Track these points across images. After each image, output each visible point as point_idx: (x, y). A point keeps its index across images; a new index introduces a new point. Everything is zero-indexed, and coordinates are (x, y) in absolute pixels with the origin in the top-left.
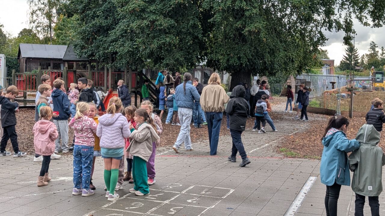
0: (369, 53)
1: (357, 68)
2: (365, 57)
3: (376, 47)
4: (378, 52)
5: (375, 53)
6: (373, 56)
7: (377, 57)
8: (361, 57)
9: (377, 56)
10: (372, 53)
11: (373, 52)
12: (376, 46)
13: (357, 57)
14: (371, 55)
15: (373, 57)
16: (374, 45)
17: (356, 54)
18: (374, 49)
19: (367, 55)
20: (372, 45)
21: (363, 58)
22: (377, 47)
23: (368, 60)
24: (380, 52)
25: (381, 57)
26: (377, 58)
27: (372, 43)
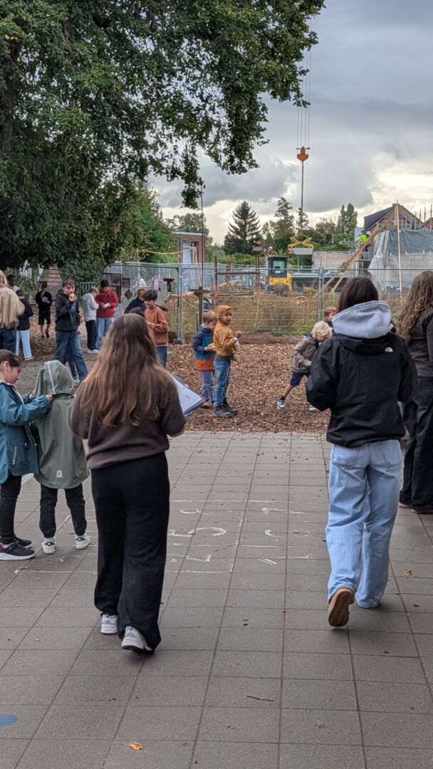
0: (276, 220)
1: (255, 249)
2: (270, 227)
3: (288, 208)
4: (292, 217)
5: (287, 221)
6: (284, 226)
7: (291, 227)
8: (262, 226)
9: (292, 225)
10: (282, 221)
11: (283, 218)
12: (289, 206)
13: (255, 229)
14: (280, 223)
15: (283, 229)
16: (286, 205)
17: (254, 223)
18: (285, 213)
19: (273, 224)
20: (281, 204)
21: (265, 229)
22: (291, 208)
23: (276, 232)
24: (297, 217)
25: (298, 227)
26: (291, 229)
27: (282, 201)
